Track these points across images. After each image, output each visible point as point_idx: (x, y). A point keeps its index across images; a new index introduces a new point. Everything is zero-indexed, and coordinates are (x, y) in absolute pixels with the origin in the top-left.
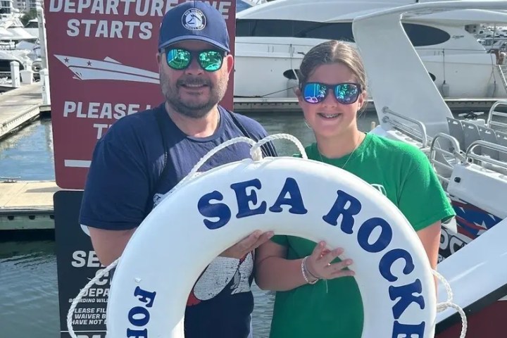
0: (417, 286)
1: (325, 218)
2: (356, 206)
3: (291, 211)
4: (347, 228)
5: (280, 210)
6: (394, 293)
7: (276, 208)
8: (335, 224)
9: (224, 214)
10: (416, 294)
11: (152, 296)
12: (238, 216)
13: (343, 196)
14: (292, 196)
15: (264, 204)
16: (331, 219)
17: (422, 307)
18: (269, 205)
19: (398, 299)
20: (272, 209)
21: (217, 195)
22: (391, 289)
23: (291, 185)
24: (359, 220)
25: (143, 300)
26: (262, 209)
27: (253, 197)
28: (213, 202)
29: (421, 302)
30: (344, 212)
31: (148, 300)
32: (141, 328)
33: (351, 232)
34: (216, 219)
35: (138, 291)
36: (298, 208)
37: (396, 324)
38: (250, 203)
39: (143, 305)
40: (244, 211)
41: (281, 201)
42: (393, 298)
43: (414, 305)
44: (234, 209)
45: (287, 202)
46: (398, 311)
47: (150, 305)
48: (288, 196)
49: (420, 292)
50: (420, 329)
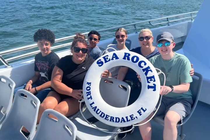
0: (149, 67)
2: (129, 55)
5: (113, 59)
8: (126, 59)
9: (102, 63)
10: (149, 69)
11: (90, 83)
12: (105, 63)
13: (126, 54)
15: (110, 59)
16: (124, 58)
17: (152, 72)
19: (145, 71)
20: (112, 60)
22: (143, 69)
23: (114, 54)
24: (131, 57)
25: (89, 85)
28: (99, 61)
30: (127, 56)
32: (89, 91)
33: (130, 60)
34: (101, 64)
36: (117, 58)
37: (147, 77)
38: (107, 59)
39: (89, 86)
40: (106, 62)
41: (113, 57)
43: (149, 72)
44: (104, 62)
45: (114, 57)
46: (146, 74)
47: (90, 85)
48: (114, 56)
49: (150, 68)
50: (153, 77)
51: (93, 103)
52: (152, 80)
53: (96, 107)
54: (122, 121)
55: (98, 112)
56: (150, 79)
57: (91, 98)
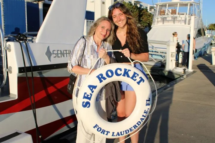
0: (125, 70)
1: (100, 83)
2: (102, 75)
3: (95, 89)
4: (105, 79)
5: (93, 91)
6: (124, 75)
7: (93, 92)
8: (103, 81)
9: (88, 103)
11: (96, 125)
12: (90, 100)
13: (98, 77)
14: (92, 87)
16: (101, 81)
18: (91, 93)
21: (84, 102)
24: (105, 76)
25: (96, 127)
26: (91, 95)
27: (88, 95)
28: (84, 104)
29: (129, 70)
30: (101, 78)
31: (97, 126)
32: (102, 130)
34: (88, 105)
35: (94, 127)
36: (95, 87)
37: (131, 78)
38: (89, 97)
39: (97, 128)
41: (91, 90)
42: (125, 76)
43: (129, 73)
44: (88, 100)
46: (128, 76)
47: (98, 126)
48: (91, 88)
49: (127, 70)
50: (135, 73)
51: (113, 133)
52: (136, 76)
53: (118, 133)
54: (142, 121)
55: (122, 134)
56: (134, 77)
57: (108, 132)
